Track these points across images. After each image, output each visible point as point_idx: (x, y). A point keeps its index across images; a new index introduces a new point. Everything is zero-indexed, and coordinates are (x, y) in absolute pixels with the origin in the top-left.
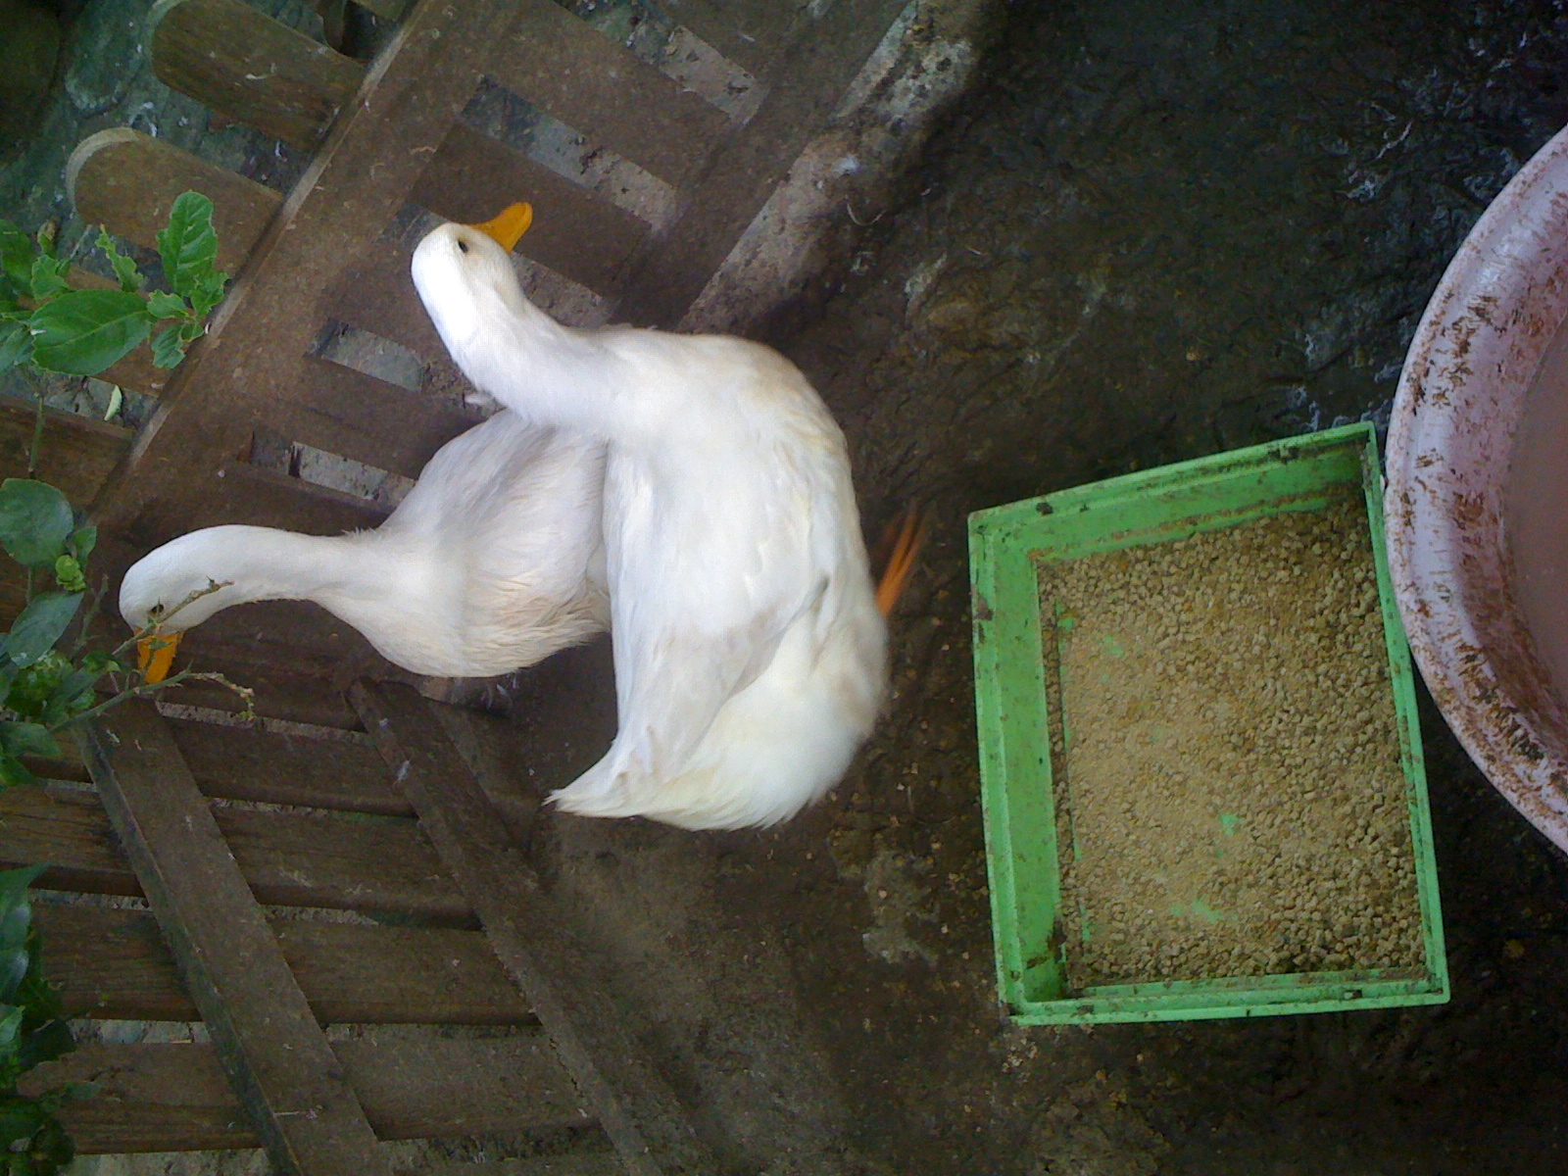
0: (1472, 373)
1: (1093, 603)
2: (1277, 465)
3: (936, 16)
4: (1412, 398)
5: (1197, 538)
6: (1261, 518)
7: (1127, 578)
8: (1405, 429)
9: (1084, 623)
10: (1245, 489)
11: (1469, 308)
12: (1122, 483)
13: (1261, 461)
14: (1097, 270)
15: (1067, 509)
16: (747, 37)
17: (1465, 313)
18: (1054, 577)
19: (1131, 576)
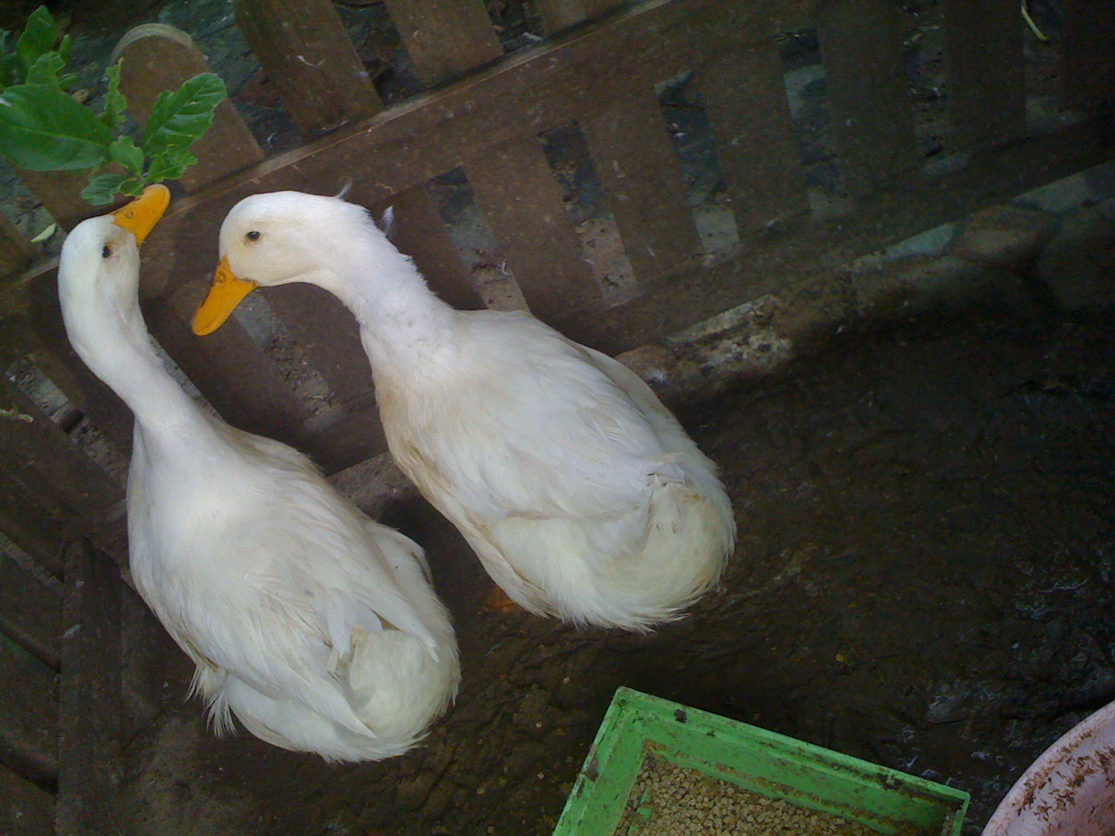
0: (1074, 804)
1: (674, 809)
2: (878, 787)
3: (777, 313)
4: (1023, 800)
5: (781, 804)
6: (841, 818)
7: (711, 805)
8: (1007, 821)
9: (660, 822)
10: (841, 790)
11: (1097, 752)
12: (751, 732)
13: (867, 776)
14: (801, 553)
15: (698, 726)
16: (650, 251)
17: (1092, 755)
18: (652, 768)
19: (715, 804)
